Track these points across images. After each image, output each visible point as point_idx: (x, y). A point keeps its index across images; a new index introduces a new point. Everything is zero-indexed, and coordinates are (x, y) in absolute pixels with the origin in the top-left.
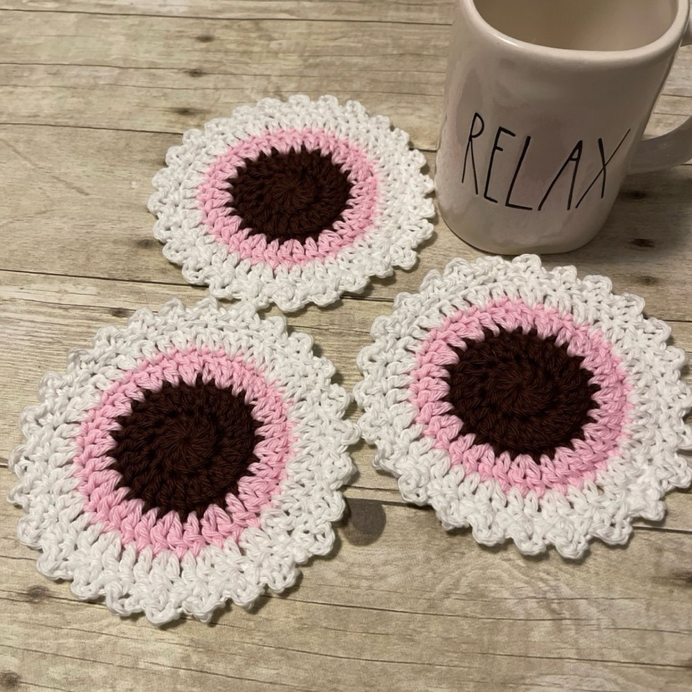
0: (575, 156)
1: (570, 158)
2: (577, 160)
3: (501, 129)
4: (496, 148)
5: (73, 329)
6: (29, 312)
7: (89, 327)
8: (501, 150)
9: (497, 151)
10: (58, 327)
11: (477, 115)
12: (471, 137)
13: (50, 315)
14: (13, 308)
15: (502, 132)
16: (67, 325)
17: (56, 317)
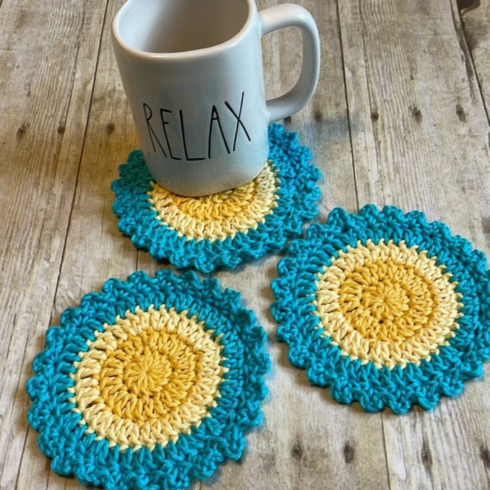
0: (215, 116)
1: (213, 119)
2: (218, 118)
3: (162, 110)
4: (164, 123)
5: (393, 135)
6: (387, 160)
7: (389, 127)
8: (167, 123)
9: (165, 125)
10: (393, 142)
11: (145, 105)
12: (147, 120)
13: (386, 149)
14: (386, 170)
15: (163, 112)
16: (391, 138)
17: (386, 146)
